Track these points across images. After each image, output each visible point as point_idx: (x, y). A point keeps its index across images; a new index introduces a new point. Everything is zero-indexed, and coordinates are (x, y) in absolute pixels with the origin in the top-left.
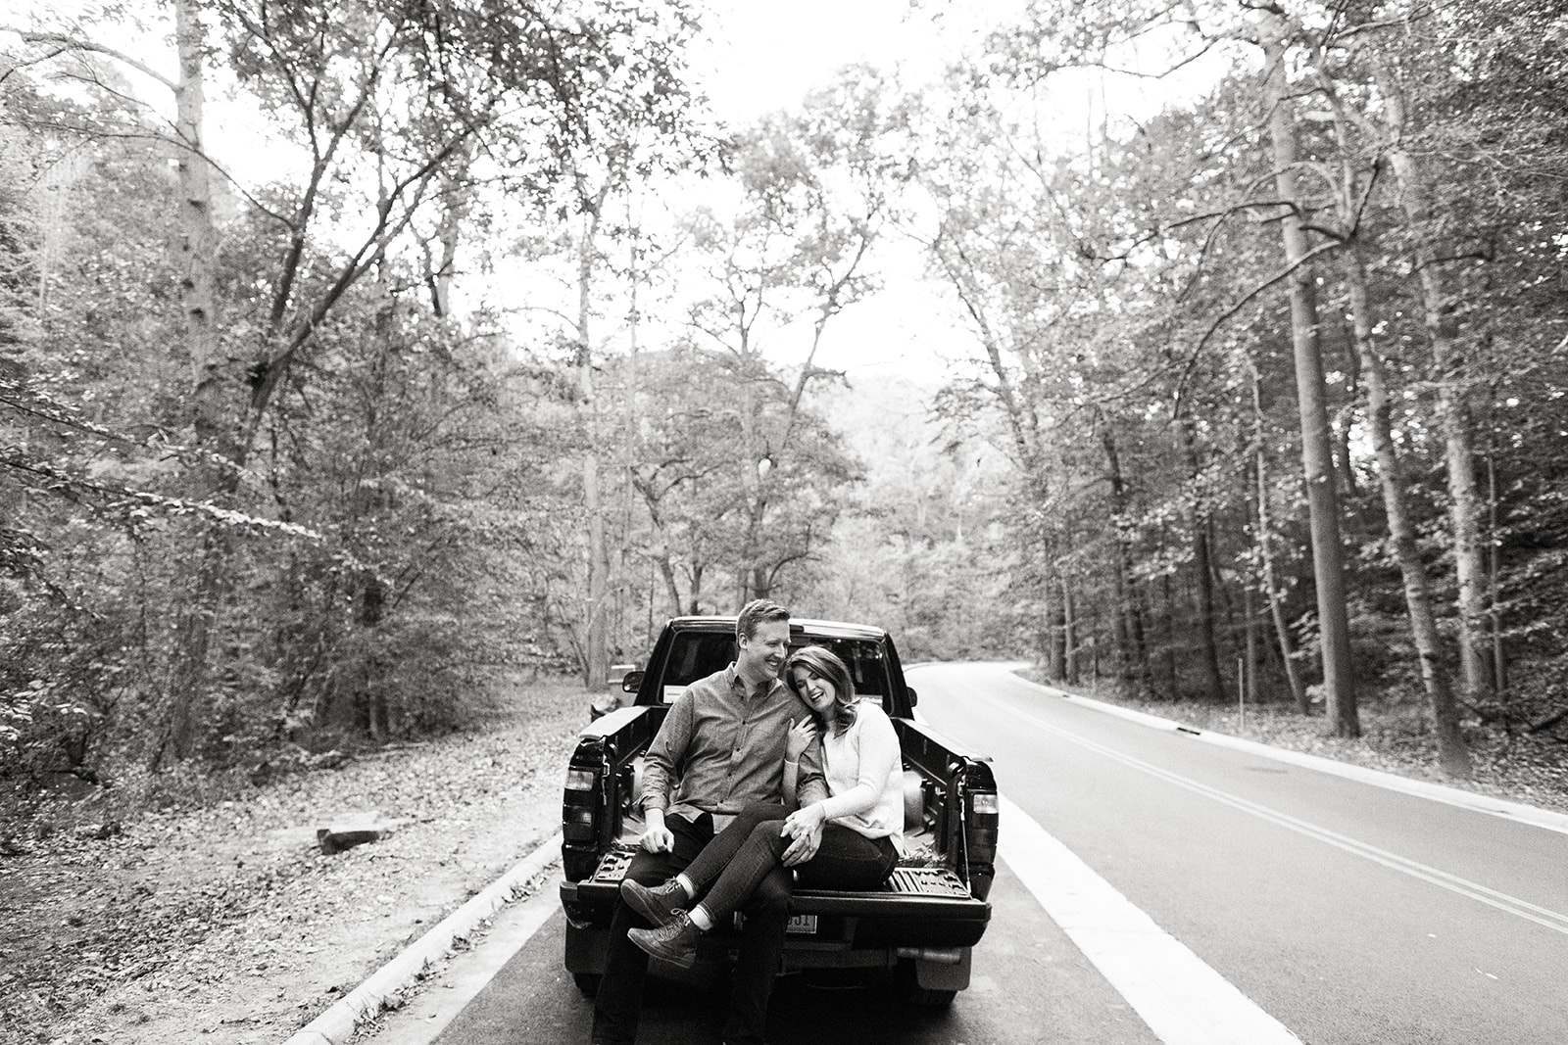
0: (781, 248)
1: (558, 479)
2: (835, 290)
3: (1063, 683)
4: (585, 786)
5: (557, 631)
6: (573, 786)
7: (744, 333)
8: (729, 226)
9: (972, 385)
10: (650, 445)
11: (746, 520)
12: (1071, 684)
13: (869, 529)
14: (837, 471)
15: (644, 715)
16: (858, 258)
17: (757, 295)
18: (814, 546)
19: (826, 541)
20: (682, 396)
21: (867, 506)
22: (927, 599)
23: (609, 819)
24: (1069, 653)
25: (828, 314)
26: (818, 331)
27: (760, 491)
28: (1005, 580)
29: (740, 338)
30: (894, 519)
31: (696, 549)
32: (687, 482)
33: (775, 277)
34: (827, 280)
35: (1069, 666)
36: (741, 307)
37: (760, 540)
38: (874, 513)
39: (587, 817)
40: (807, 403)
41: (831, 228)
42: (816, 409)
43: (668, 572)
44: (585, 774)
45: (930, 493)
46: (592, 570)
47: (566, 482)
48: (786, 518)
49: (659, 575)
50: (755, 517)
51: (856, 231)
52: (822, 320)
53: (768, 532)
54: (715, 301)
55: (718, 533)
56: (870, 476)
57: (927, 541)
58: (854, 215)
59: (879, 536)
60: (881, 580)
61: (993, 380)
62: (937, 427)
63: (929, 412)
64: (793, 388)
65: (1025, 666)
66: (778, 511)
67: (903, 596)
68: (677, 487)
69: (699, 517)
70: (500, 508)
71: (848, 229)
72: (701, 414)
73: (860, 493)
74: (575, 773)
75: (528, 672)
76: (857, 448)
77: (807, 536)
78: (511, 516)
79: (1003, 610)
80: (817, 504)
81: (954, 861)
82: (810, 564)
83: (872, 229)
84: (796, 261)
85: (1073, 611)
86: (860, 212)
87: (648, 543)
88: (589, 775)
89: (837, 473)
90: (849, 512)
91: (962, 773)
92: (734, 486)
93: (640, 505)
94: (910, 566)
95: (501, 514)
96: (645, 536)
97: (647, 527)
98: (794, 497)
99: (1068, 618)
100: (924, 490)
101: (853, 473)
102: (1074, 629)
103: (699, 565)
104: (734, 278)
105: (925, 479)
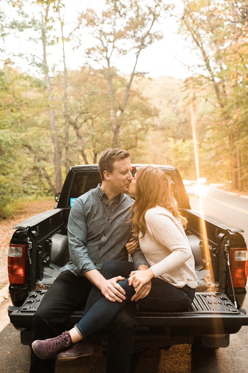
0: (121, 24)
1: (40, 122)
2: (143, 38)
3: (237, 191)
4: (19, 254)
5: (44, 180)
6: (13, 255)
7: (108, 59)
8: (100, 16)
9: (198, 76)
10: (74, 107)
11: (112, 134)
12: (240, 191)
13: (160, 136)
14: (147, 112)
15: (59, 213)
16: (152, 25)
17: (112, 44)
18: (139, 142)
19: (144, 140)
20: (86, 87)
21: (159, 126)
22: (183, 161)
23: (34, 272)
24: (239, 179)
25: (140, 49)
26: (137, 57)
27: (117, 122)
28: (213, 153)
29: (107, 62)
30: (169, 132)
31: (94, 146)
32: (90, 121)
33: (120, 35)
34: (140, 34)
35: (239, 184)
36: (106, 50)
37: (118, 141)
38: (162, 129)
39: (21, 272)
40: (134, 86)
41: (140, 13)
42: (137, 89)
43: (84, 156)
44: (19, 248)
45: (183, 121)
46: (55, 156)
47: (43, 123)
48: (128, 132)
49: (81, 157)
50: (116, 132)
51: (151, 13)
52: (139, 52)
53: (121, 138)
54: (96, 47)
55: (102, 139)
56: (160, 114)
57: (182, 139)
58: (150, 6)
59: (163, 138)
60: (165, 155)
61: (207, 73)
62: (185, 94)
63: (181, 88)
64: (128, 81)
65: (221, 185)
66: (125, 129)
67: (174, 161)
68: (86, 123)
69: (94, 134)
70: (15, 132)
71: (148, 12)
72: (94, 93)
73: (156, 121)
74: (14, 248)
75: (34, 196)
76: (154, 103)
77: (137, 138)
78: (19, 134)
79: (212, 164)
80: (139, 126)
81: (223, 286)
82: (138, 150)
83: (157, 13)
84: (127, 28)
85: (240, 162)
86: (152, 5)
87: (76, 145)
88: (20, 249)
89: (147, 114)
90: (153, 128)
91: (227, 239)
92: (107, 121)
93: (72, 131)
94: (176, 150)
95: (15, 134)
96: (75, 143)
97: (76, 139)
98: (131, 124)
99: (238, 165)
100: (180, 120)
101: (153, 113)
102: (241, 170)
103: (95, 152)
104: (103, 38)
105: (180, 116)
